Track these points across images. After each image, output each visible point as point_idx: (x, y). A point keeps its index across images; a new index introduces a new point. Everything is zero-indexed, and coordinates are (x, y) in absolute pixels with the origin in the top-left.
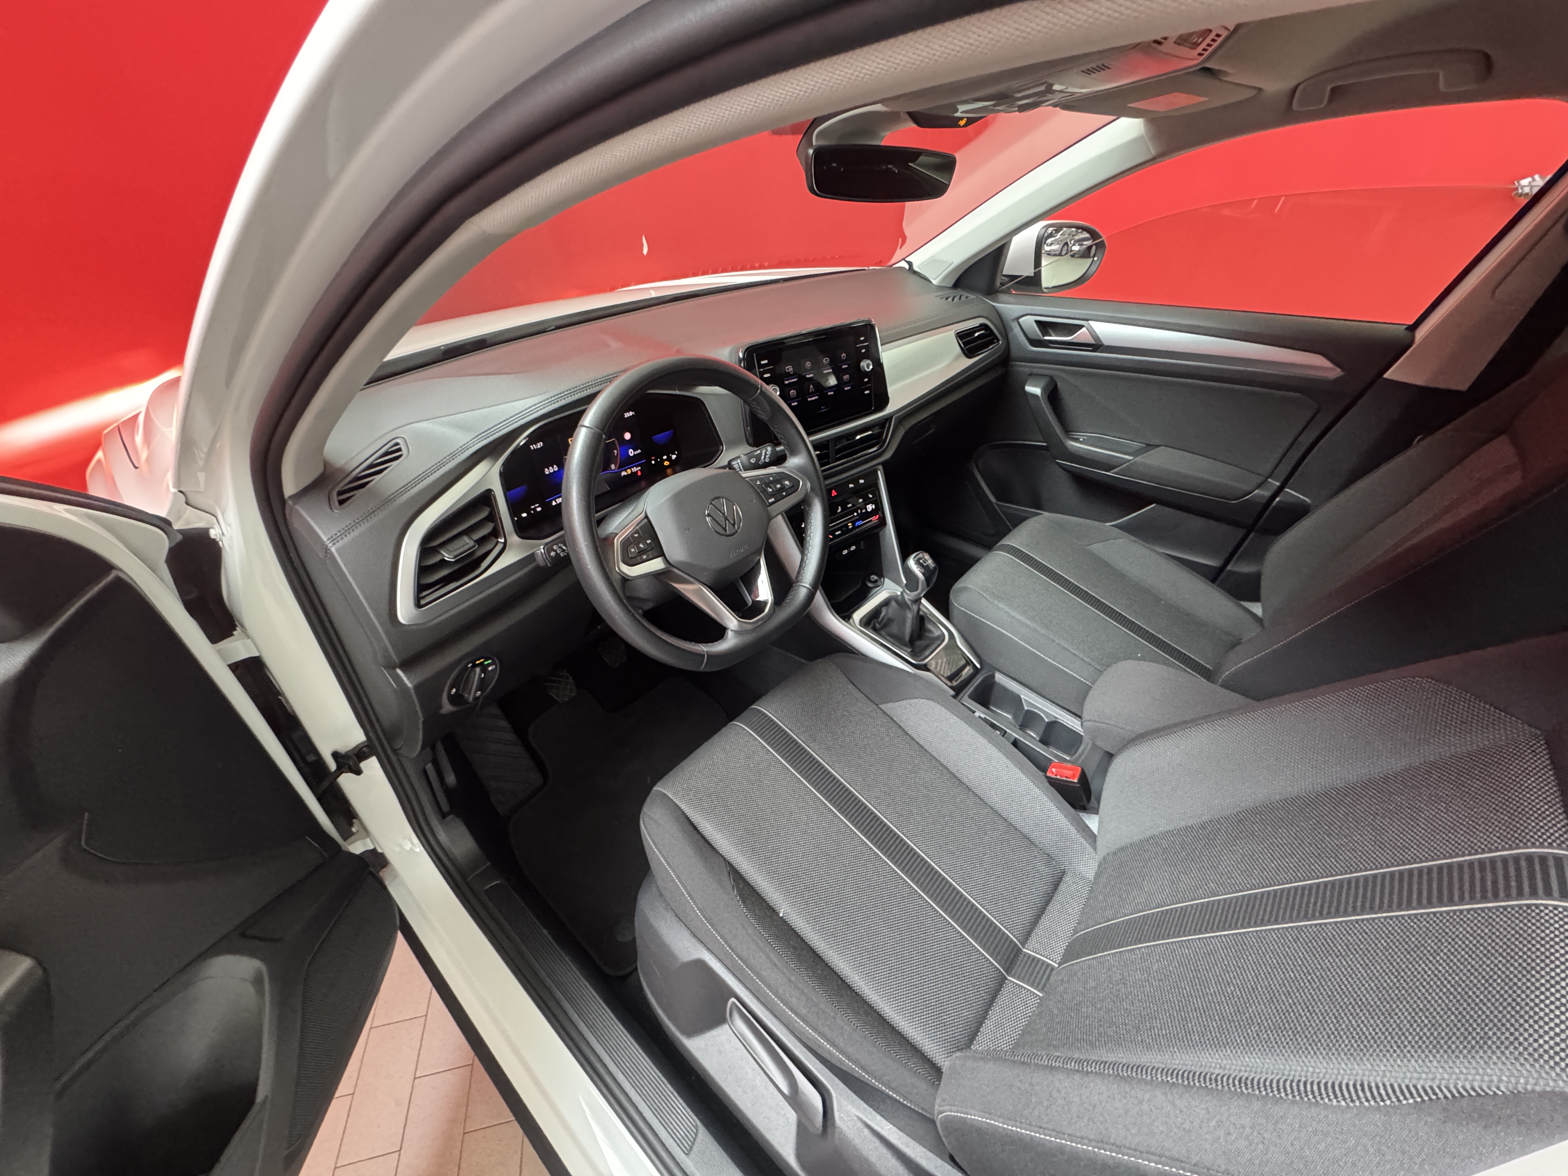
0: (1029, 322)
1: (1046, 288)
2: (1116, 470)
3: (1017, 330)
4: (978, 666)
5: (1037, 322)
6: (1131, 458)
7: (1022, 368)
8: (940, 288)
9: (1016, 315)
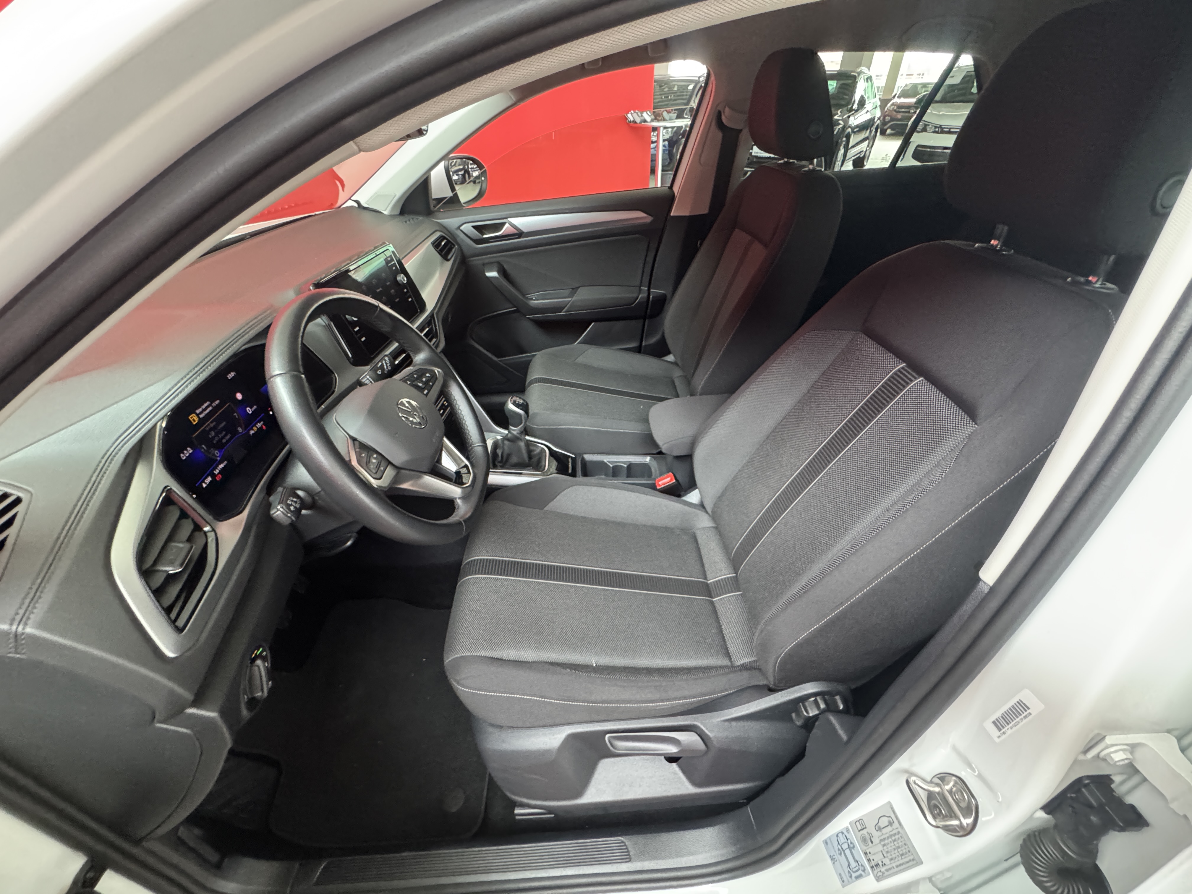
0: (467, 228)
1: (464, 203)
2: (564, 310)
3: (462, 236)
4: (574, 456)
5: (474, 227)
6: (570, 299)
7: (476, 261)
8: (392, 216)
9: (457, 225)
